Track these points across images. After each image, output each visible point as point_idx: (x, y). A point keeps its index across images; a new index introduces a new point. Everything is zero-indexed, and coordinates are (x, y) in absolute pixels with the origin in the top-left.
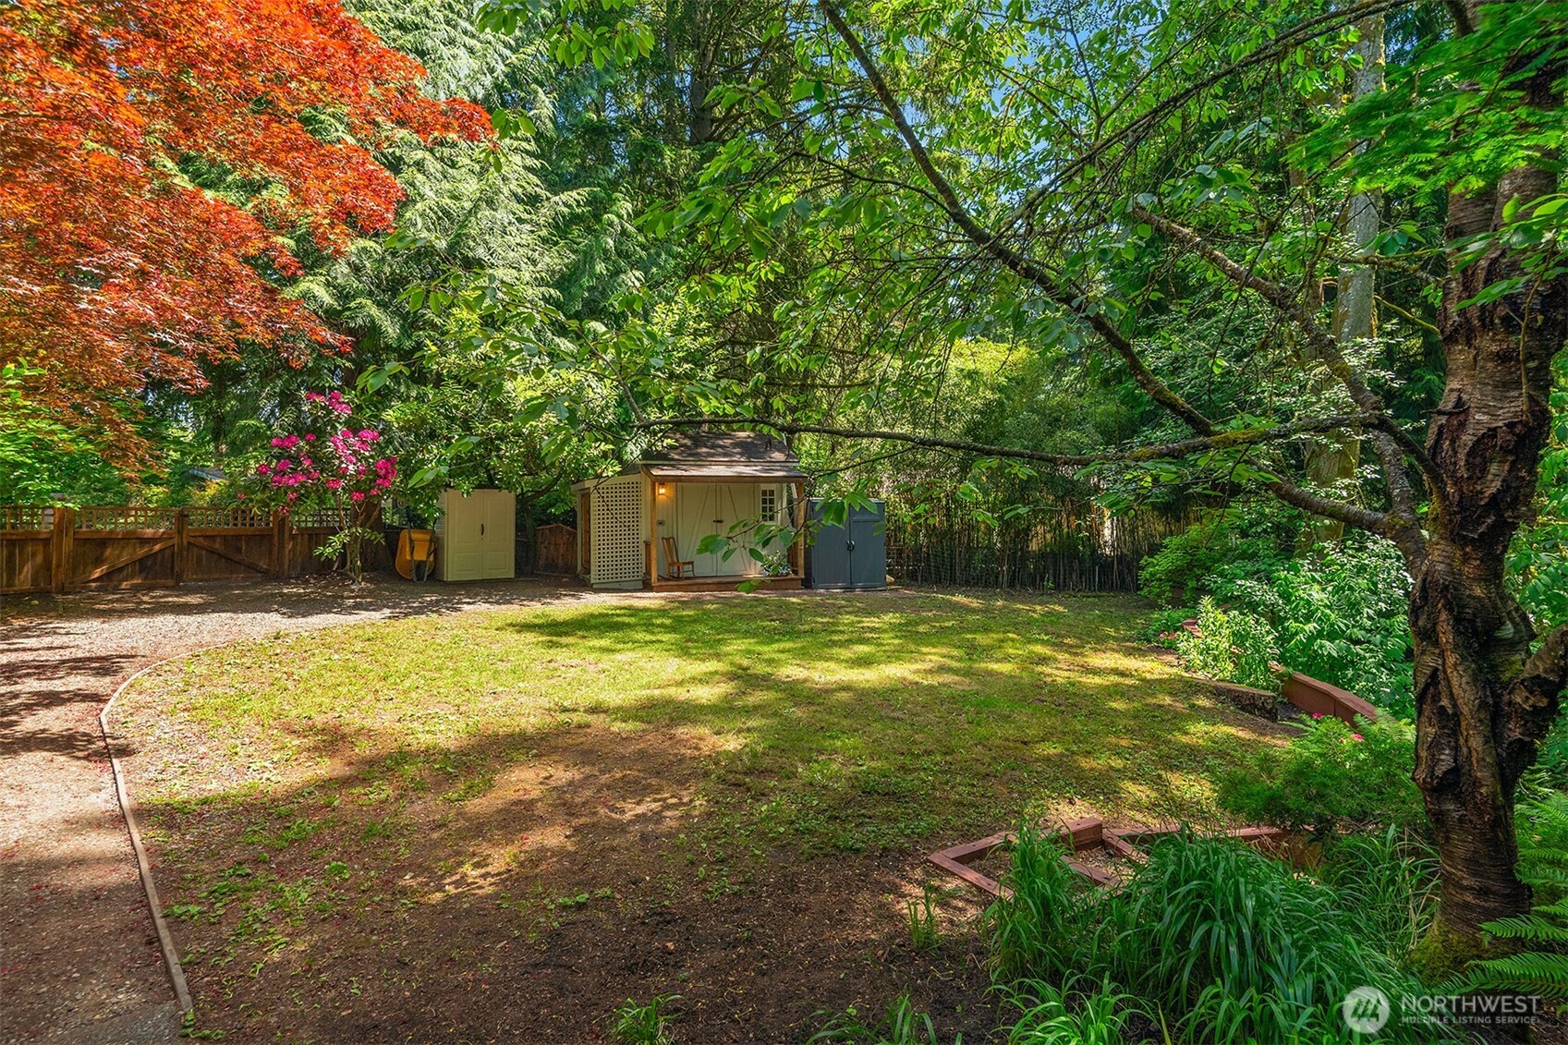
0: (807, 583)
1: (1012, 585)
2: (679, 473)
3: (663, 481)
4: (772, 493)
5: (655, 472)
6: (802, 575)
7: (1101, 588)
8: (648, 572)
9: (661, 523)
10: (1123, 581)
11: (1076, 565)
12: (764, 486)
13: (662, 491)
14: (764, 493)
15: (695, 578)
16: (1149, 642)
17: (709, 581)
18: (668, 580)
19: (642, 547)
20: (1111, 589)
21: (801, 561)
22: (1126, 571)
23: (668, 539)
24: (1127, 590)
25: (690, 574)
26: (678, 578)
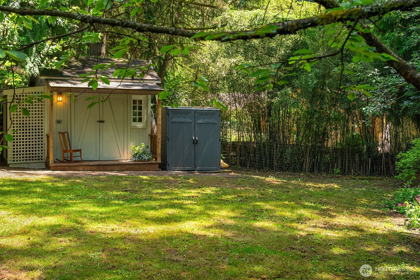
0: (163, 166)
1: (312, 171)
2: (69, 85)
3: (60, 91)
4: (140, 102)
5: (52, 84)
6: (159, 160)
7: (372, 173)
8: (48, 157)
9: (59, 122)
10: (388, 168)
11: (357, 158)
12: (135, 97)
13: (60, 99)
14: (135, 102)
15: (82, 161)
16: (391, 208)
17: (92, 163)
18: (62, 162)
19: (45, 139)
20: (380, 175)
21: (159, 151)
22: (390, 162)
23: (63, 134)
24: (391, 175)
25: (79, 159)
26: (70, 161)
